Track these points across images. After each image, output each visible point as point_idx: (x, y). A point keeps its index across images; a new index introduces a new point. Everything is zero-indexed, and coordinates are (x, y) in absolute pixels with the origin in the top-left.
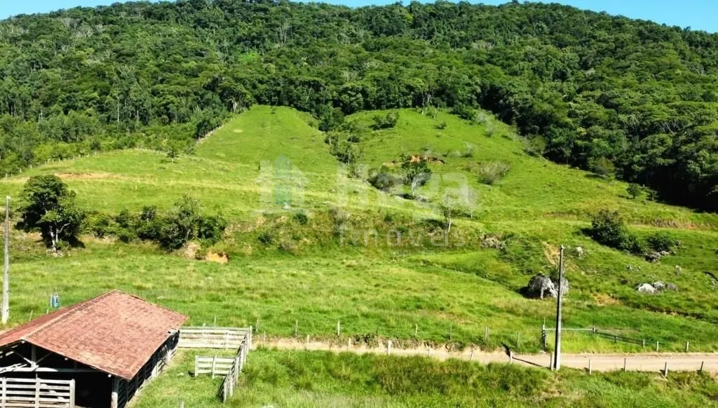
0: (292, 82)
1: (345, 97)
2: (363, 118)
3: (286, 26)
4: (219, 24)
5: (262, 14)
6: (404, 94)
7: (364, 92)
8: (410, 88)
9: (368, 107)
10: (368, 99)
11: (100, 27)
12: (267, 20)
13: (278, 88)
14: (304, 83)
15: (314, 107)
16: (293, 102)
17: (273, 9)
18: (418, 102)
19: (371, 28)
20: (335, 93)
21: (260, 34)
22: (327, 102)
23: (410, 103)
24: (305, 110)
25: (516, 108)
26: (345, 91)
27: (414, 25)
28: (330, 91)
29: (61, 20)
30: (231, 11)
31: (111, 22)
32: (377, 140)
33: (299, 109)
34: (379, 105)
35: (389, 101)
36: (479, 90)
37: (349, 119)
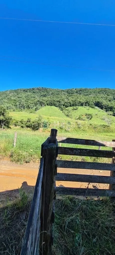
0: (54, 101)
1: (66, 104)
2: (70, 108)
3: (51, 93)
4: (38, 93)
5: (46, 91)
6: (79, 103)
7: (70, 103)
8: (80, 102)
9: (71, 106)
10: (71, 104)
11: (15, 93)
12: (47, 92)
13: (52, 102)
14: (57, 101)
15: (59, 106)
16: (55, 105)
17: (48, 90)
18: (82, 105)
19: (68, 93)
20: (64, 103)
21: (46, 94)
22: (62, 105)
23: (80, 105)
24: (57, 107)
25: (104, 106)
26: (66, 102)
27: (77, 92)
28: (63, 103)
29: (7, 92)
30: (40, 90)
31: (17, 92)
32: (74, 112)
33: (56, 106)
34: (73, 105)
35: (75, 105)
36: (95, 103)
37: (67, 108)
